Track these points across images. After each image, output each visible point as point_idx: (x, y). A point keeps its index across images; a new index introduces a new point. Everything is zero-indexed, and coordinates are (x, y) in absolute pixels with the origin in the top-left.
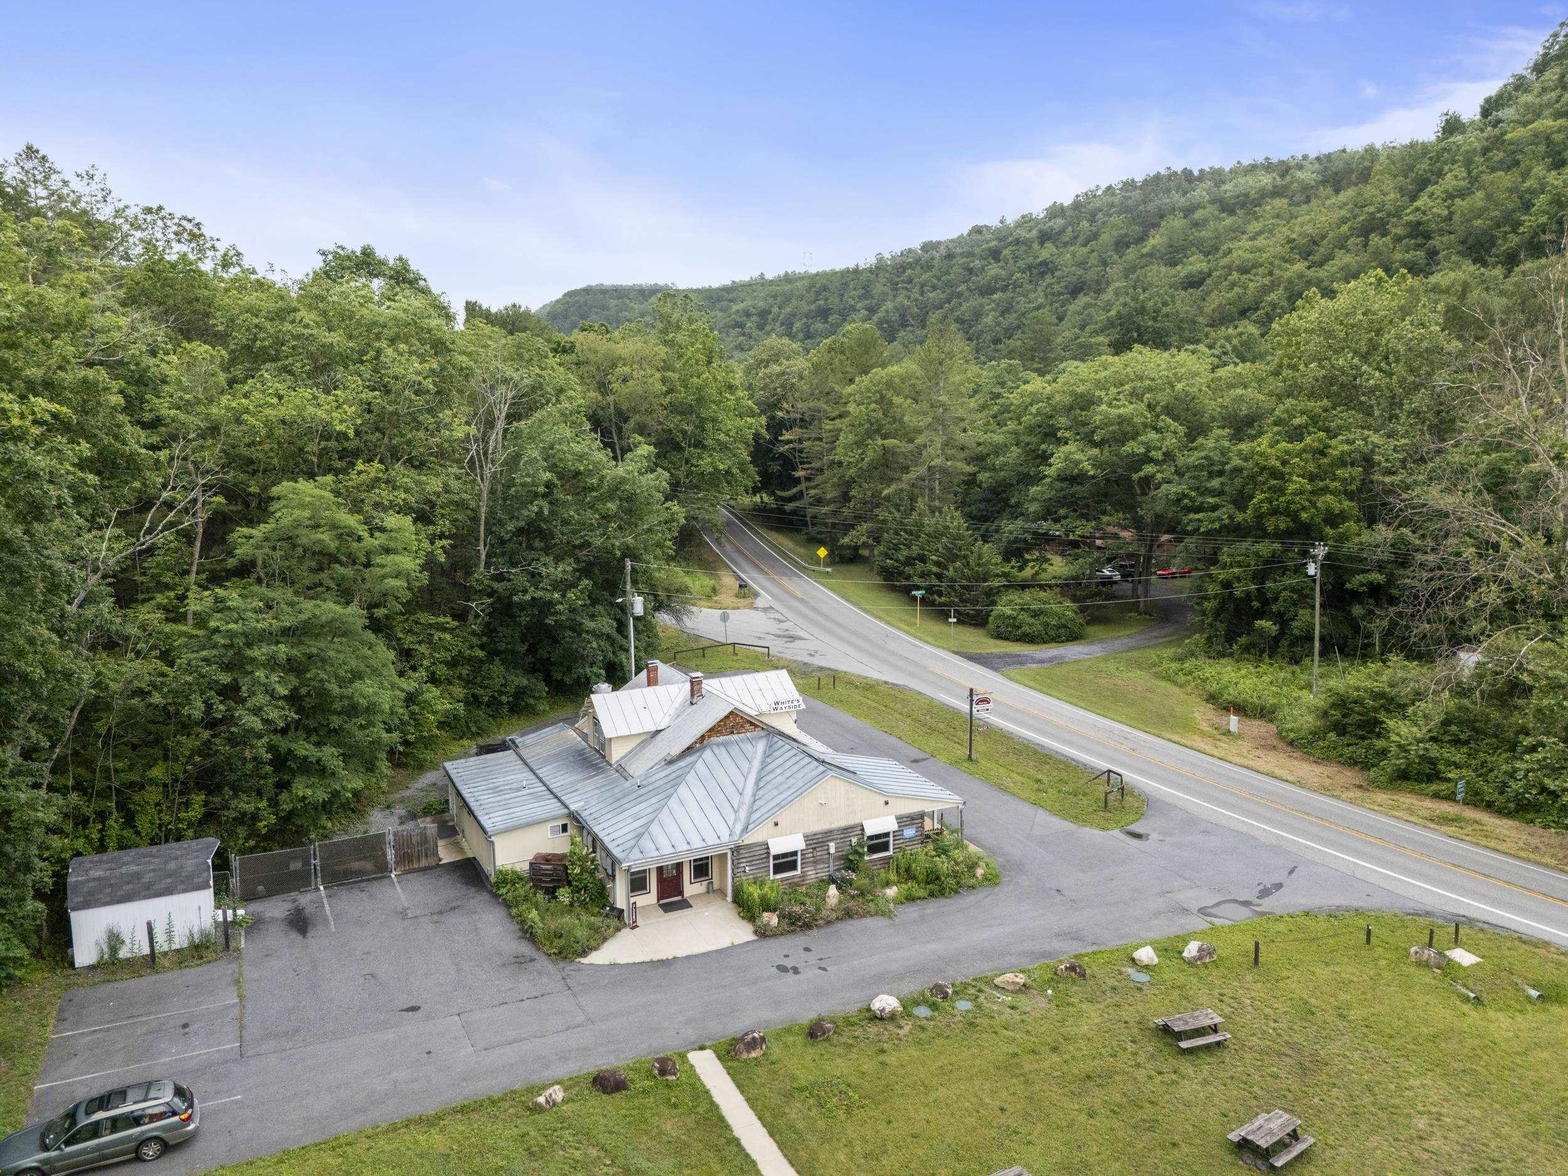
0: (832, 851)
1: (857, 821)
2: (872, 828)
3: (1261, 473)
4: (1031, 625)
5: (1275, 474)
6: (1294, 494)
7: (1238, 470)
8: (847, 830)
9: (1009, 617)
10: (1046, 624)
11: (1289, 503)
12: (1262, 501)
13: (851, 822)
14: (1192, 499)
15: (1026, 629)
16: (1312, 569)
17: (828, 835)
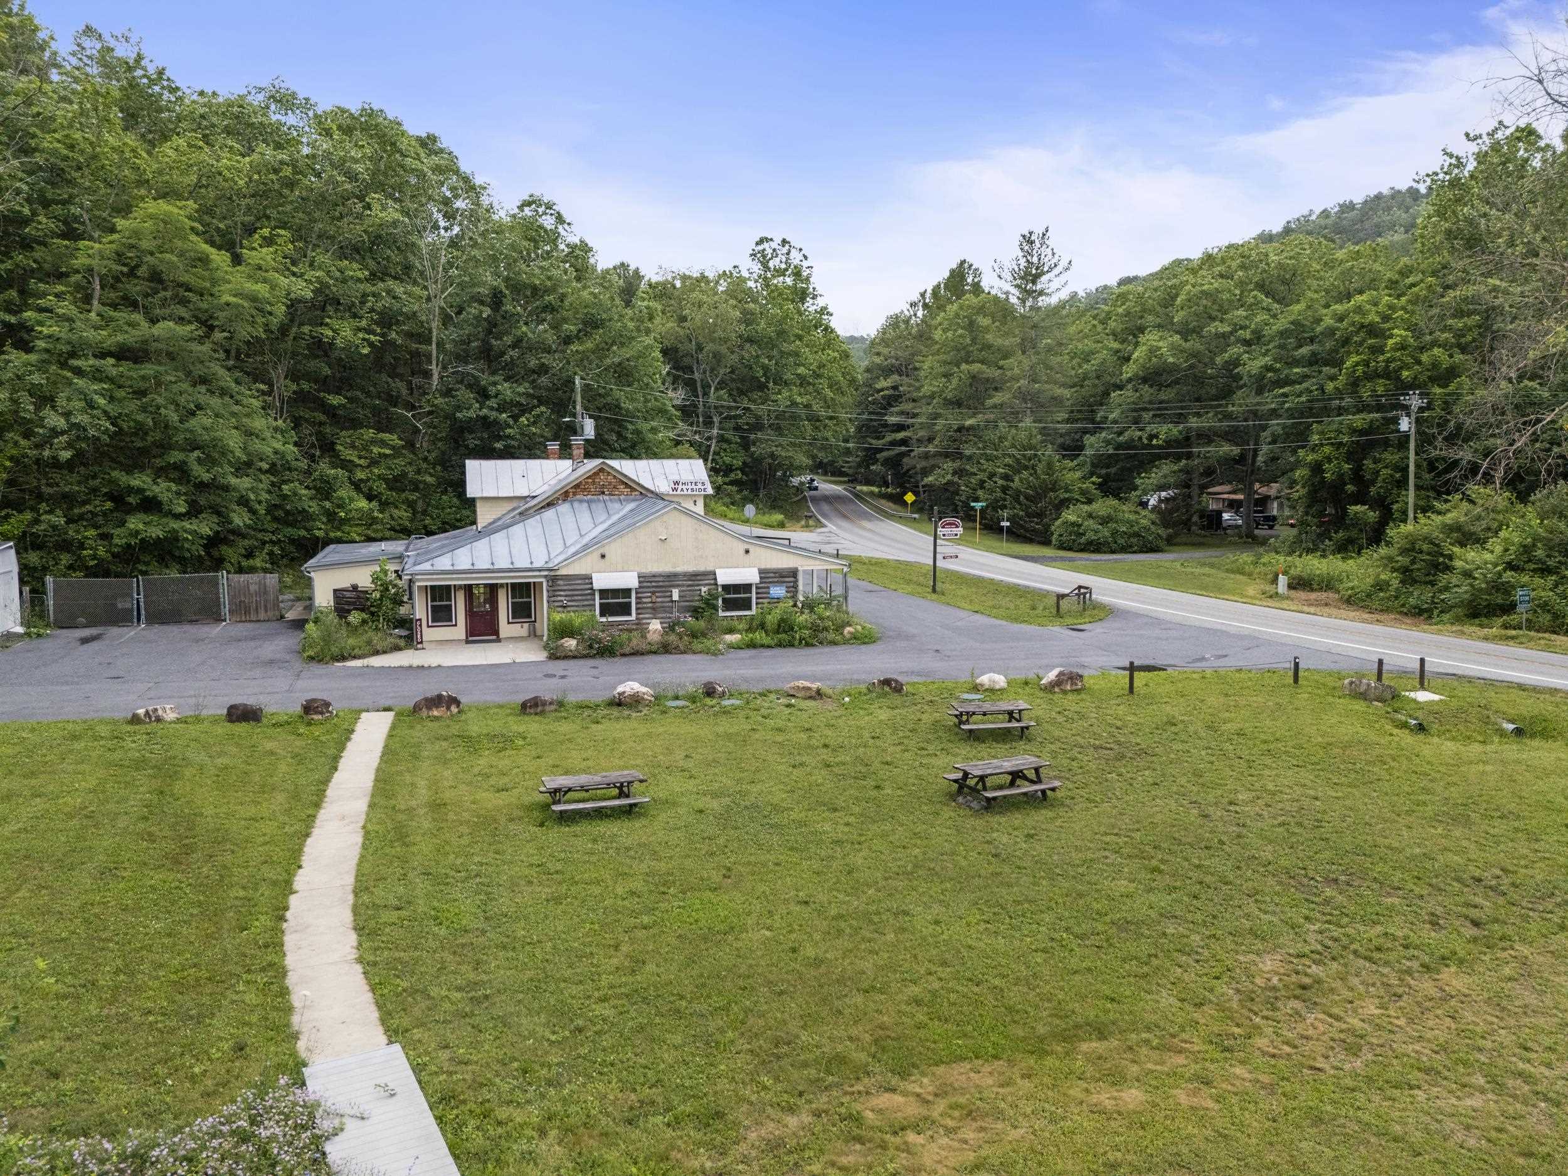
0: (676, 597)
1: (710, 568)
2: (726, 576)
3: (1357, 332)
4: (1096, 532)
5: (1372, 330)
6: (1395, 349)
7: (1331, 332)
8: (695, 577)
9: (1073, 524)
10: (1115, 533)
11: (1388, 361)
12: (1357, 364)
13: (701, 567)
14: (1275, 371)
15: (1090, 535)
16: (1405, 425)
17: (671, 579)
